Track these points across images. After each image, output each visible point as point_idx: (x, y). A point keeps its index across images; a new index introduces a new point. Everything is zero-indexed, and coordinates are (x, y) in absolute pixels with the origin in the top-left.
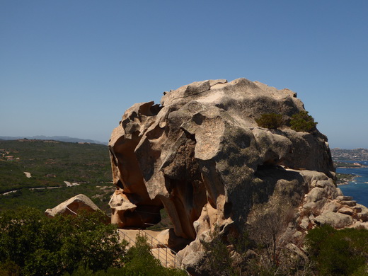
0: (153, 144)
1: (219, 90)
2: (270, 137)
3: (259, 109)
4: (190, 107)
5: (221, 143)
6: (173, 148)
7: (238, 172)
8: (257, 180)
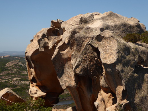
0: (62, 54)
1: (99, 19)
2: (138, 48)
3: (123, 31)
4: (86, 30)
5: (117, 53)
6: (80, 56)
7: (127, 70)
8: (136, 75)
